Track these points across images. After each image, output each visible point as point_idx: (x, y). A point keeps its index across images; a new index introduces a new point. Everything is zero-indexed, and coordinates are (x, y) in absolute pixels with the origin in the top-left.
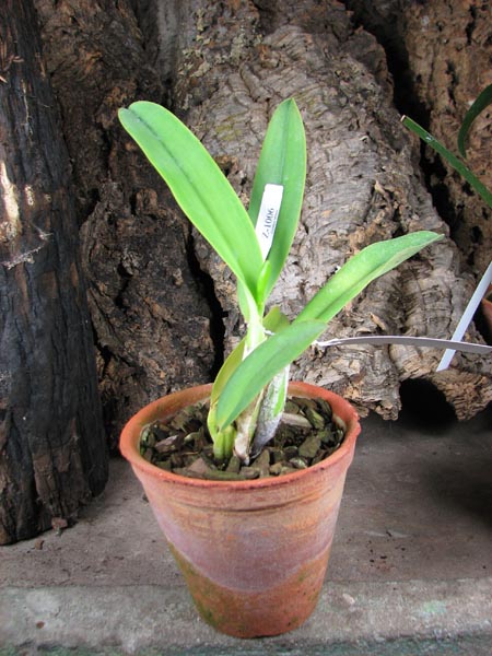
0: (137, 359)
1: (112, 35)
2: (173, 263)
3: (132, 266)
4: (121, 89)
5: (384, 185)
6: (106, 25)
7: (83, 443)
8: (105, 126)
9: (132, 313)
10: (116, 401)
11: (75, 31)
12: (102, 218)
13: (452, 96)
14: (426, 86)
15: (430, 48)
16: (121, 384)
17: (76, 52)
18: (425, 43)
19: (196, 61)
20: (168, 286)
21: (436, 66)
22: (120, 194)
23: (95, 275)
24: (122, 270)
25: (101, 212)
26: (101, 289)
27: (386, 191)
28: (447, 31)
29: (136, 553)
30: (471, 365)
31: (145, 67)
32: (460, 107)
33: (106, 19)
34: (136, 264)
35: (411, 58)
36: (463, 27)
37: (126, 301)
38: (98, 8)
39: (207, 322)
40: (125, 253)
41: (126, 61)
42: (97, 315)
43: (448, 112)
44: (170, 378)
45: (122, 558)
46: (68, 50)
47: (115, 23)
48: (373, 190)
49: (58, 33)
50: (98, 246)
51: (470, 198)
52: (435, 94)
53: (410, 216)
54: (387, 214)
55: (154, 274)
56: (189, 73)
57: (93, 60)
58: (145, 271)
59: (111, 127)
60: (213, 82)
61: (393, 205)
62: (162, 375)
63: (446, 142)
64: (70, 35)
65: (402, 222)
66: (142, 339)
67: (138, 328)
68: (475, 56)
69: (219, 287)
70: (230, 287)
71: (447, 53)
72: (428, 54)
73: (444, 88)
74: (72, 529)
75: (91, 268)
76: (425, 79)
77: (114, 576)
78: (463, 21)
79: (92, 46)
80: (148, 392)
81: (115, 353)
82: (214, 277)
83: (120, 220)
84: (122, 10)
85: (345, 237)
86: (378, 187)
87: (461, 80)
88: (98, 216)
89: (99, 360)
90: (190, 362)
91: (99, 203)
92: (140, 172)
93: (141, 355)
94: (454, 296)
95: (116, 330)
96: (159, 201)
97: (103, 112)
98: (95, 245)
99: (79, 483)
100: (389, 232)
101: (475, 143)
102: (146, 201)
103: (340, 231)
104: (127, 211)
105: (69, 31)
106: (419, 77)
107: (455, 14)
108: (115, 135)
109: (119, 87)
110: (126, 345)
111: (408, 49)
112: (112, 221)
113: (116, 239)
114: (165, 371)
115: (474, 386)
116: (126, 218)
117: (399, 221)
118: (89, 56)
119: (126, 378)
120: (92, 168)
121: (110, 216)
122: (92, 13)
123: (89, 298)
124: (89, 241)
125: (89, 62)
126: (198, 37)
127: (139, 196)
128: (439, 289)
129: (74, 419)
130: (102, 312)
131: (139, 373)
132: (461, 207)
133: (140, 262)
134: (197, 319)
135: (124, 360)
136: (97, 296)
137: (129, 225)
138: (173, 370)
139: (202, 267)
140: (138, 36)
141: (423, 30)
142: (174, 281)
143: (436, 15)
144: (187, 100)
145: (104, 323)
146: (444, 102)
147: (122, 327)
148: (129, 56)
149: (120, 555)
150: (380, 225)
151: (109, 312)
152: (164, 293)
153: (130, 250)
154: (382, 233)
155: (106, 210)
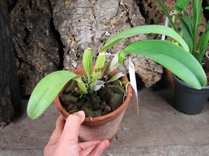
0: (32, 62)
2: (45, 27)
3: (30, 28)
5: (124, 2)
7: (12, 94)
9: (30, 46)
10: (24, 78)
12: (19, 9)
16: (26, 72)
20: (43, 36)
23: (16, 31)
24: (26, 29)
25: (18, 7)
26: (18, 36)
27: (124, 5)
29: (32, 135)
30: (151, 69)
34: (31, 27)
37: (28, 41)
39: (57, 49)
40: (27, 23)
42: (17, 46)
44: (44, 70)
45: (27, 137)
48: (119, 4)
50: (17, 20)
51: (151, 9)
53: (132, 14)
54: (124, 13)
55: (38, 31)
58: (35, 30)
61: (126, 10)
62: (41, 69)
65: (130, 16)
66: (34, 55)
67: (32, 51)
69: (62, 37)
70: (66, 37)
74: (8, 126)
75: (14, 28)
77: (24, 144)
80: (36, 75)
81: (24, 60)
83: (26, 10)
85: (109, 21)
86: (121, 3)
88: (17, 8)
89: (18, 63)
90: (51, 64)
91: (17, 3)
93: (33, 61)
95: (24, 52)
96: (40, 4)
98: (16, 19)
99: (10, 109)
100: (125, 20)
102: (36, 4)
103: (107, 19)
104: (28, 7)
110: (28, 57)
112: (22, 10)
113: (24, 17)
114: (42, 67)
115: (152, 76)
116: (28, 10)
117: (128, 16)
119: (28, 70)
121: (22, 9)
123: (14, 40)
124: (13, 18)
127: (33, 2)
129: (8, 86)
130: (19, 45)
131: (33, 68)
132: (148, 12)
133: (33, 27)
134: (54, 48)
135: (27, 63)
136: (17, 39)
137: (29, 13)
138: (45, 67)
139: (56, 29)
142: (46, 34)
145: (19, 49)
147: (26, 51)
149: (26, 136)
150: (122, 17)
151: (21, 45)
152: (42, 38)
153: (29, 22)
154: (122, 20)
155: (20, 6)
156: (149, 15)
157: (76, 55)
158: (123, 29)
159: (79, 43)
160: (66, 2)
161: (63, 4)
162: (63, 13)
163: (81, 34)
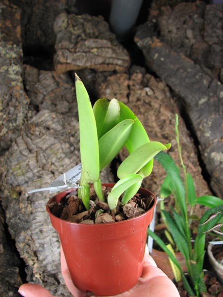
157: (41, 282)
159: (44, 263)
160: (21, 205)
161: (17, 207)
162: (19, 218)
163: (46, 249)
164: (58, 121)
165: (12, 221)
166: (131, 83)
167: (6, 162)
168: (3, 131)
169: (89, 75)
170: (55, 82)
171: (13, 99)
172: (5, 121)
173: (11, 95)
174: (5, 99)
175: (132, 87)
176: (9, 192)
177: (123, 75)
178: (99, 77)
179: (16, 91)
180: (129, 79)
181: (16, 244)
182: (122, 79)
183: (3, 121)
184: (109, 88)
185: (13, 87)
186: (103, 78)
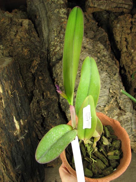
1: (32, 42)
3: (45, 114)
4: (36, 60)
5: (112, 90)
6: (30, 39)
7: (40, 173)
8: (33, 73)
9: (47, 129)
11: (21, 43)
12: (35, 102)
13: (127, 47)
14: (119, 44)
15: (120, 33)
17: (22, 50)
18: (119, 32)
19: (56, 46)
20: (55, 119)
21: (122, 39)
22: (39, 94)
23: (35, 119)
24: (42, 116)
25: (35, 100)
26: (37, 123)
27: (113, 92)
28: (125, 29)
31: (41, 51)
32: (129, 51)
33: (29, 37)
34: (46, 114)
35: (114, 35)
36: (129, 28)
37: (44, 126)
38: (27, 35)
40: (42, 111)
41: (36, 50)
42: (37, 130)
43: (126, 52)
46: (20, 49)
47: (32, 38)
49: (17, 44)
50: (35, 111)
52: (122, 47)
54: (114, 100)
55: (51, 116)
56: (54, 50)
57: (27, 51)
58: (48, 115)
59: (34, 73)
60: (61, 53)
61: (115, 96)
63: (125, 61)
64: (20, 44)
68: (133, 36)
71: (125, 35)
72: (119, 35)
73: (125, 46)
75: (34, 117)
76: (119, 42)
78: (129, 26)
79: (26, 47)
82: (68, 117)
83: (40, 102)
84: (33, 33)
85: (103, 108)
87: (129, 43)
88: (34, 101)
91: (34, 97)
92: (44, 85)
94: (132, 120)
96: (50, 95)
97: (32, 68)
98: (34, 110)
100: (115, 105)
101: (134, 63)
102: (47, 95)
104: (42, 98)
105: (20, 43)
106: (117, 41)
107: (127, 23)
108: (36, 75)
109: (35, 60)
111: (114, 32)
112: (38, 102)
113: (40, 107)
116: (42, 101)
118: (26, 50)
120: (30, 85)
121: (37, 101)
122: (26, 37)
124: (32, 109)
125: (26, 52)
126: (56, 38)
127: (44, 94)
128: (128, 119)
130: (38, 129)
132: (131, 82)
133: (47, 113)
136: (36, 125)
137: (43, 103)
140: (38, 40)
141: (118, 28)
142: (56, 117)
143: (121, 24)
144: (54, 58)
145: (39, 132)
146: (125, 49)
148: (37, 48)
150: (112, 103)
151: (40, 130)
152: (54, 121)
153: (44, 110)
154: (113, 106)
155: (36, 99)
156: (132, 85)
158: (114, 113)
164: (90, 44)
165: (63, 101)
166: (133, 20)
167: (60, 67)
168: (57, 48)
169: (105, 14)
170: (86, 19)
171: (62, 30)
172: (58, 43)
173: (61, 27)
174: (58, 29)
175: (134, 23)
176: (62, 84)
177: (128, 15)
178: (112, 16)
179: (64, 24)
180: (132, 17)
181: (66, 114)
182: (128, 18)
183: (57, 43)
184: (119, 23)
185: (63, 22)
186: (114, 17)
